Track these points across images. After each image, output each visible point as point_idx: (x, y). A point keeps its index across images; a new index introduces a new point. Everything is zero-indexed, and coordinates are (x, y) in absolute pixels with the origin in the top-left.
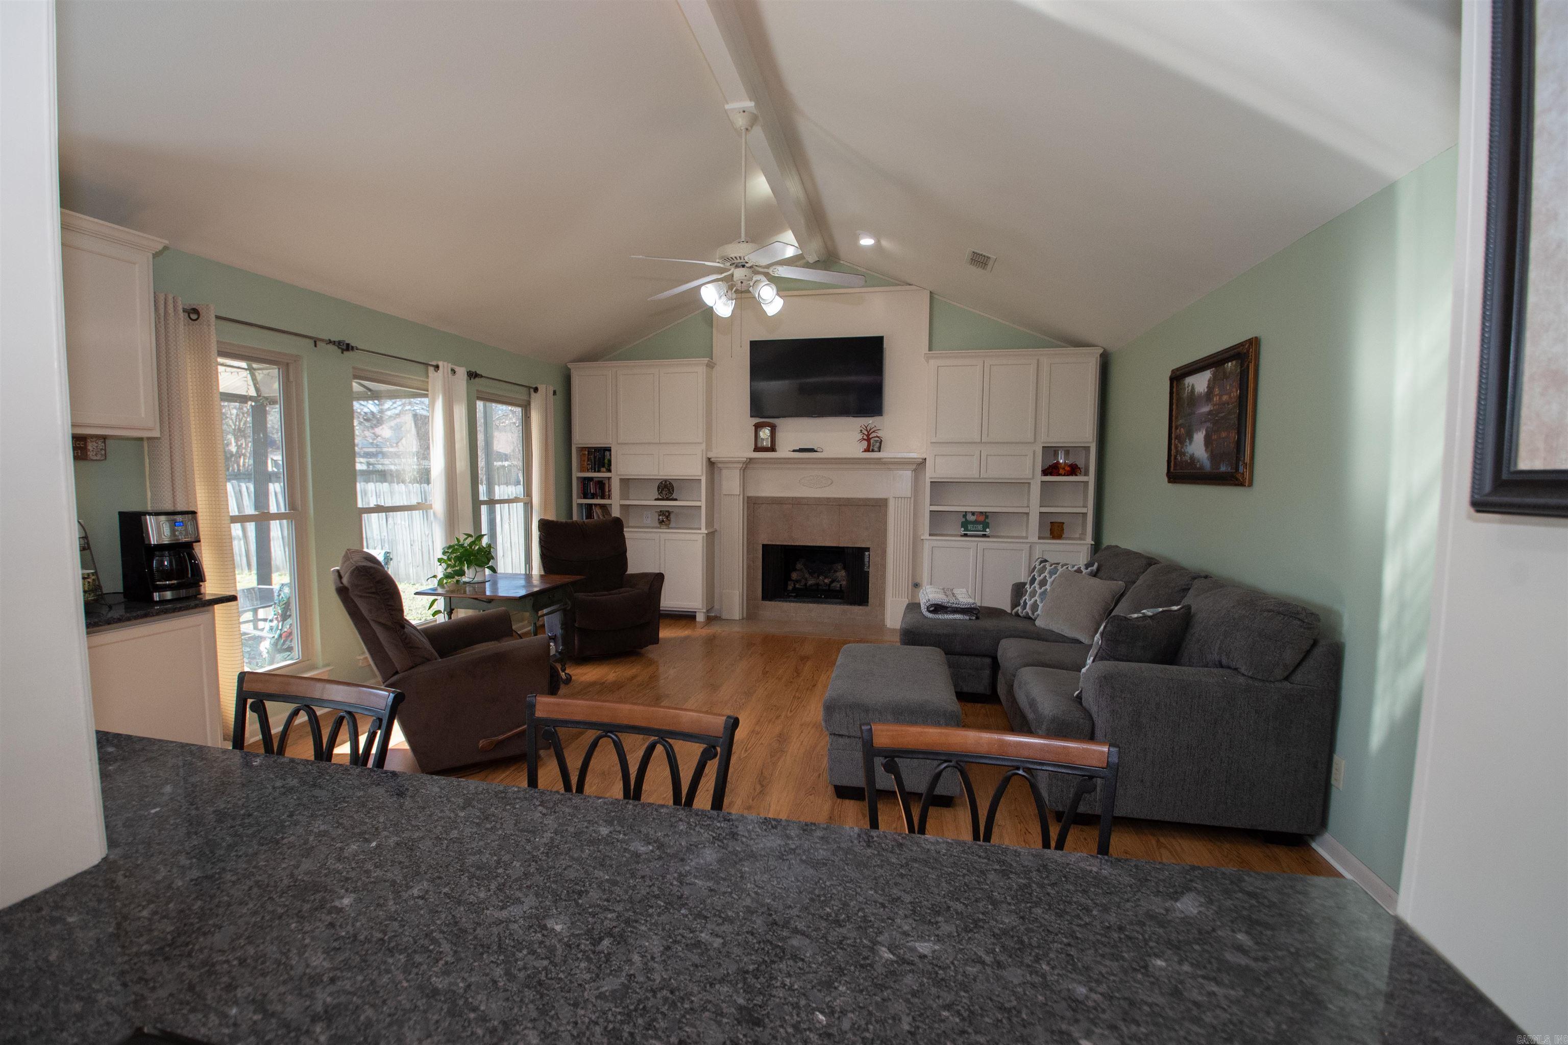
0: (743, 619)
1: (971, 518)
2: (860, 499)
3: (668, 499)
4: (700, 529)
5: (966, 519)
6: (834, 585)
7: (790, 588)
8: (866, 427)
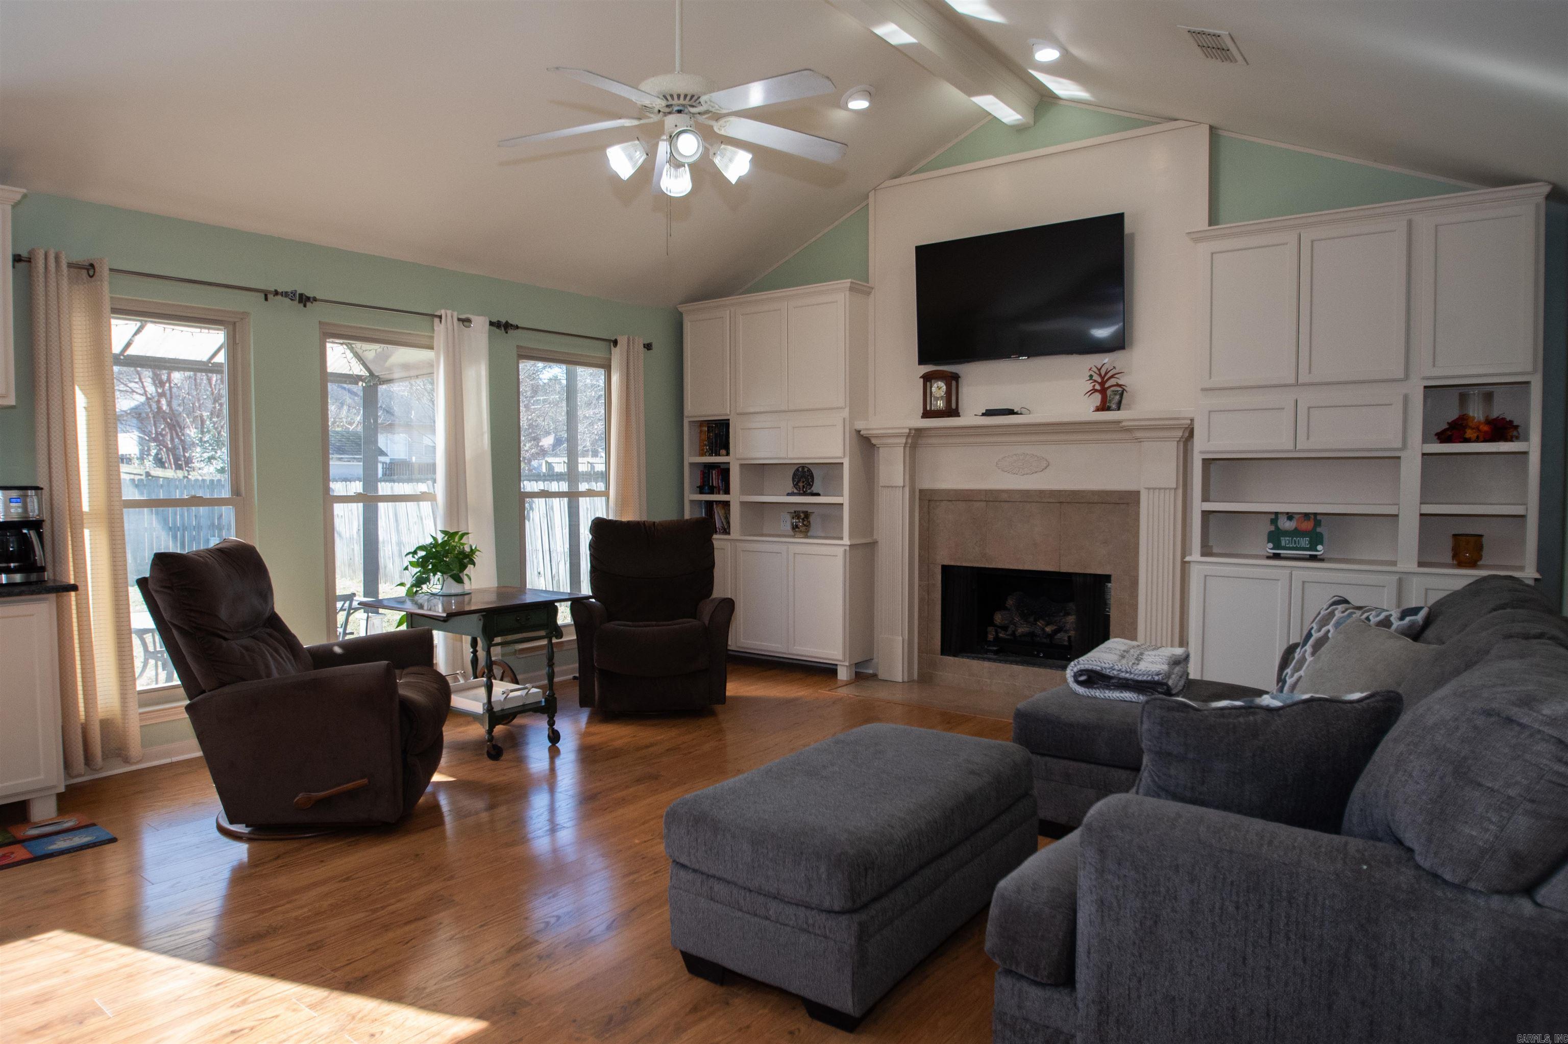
1: (1287, 525)
2: (1093, 493)
3: (805, 494)
4: (841, 538)
5: (1277, 527)
6: (1059, 636)
7: (991, 637)
8: (1099, 370)
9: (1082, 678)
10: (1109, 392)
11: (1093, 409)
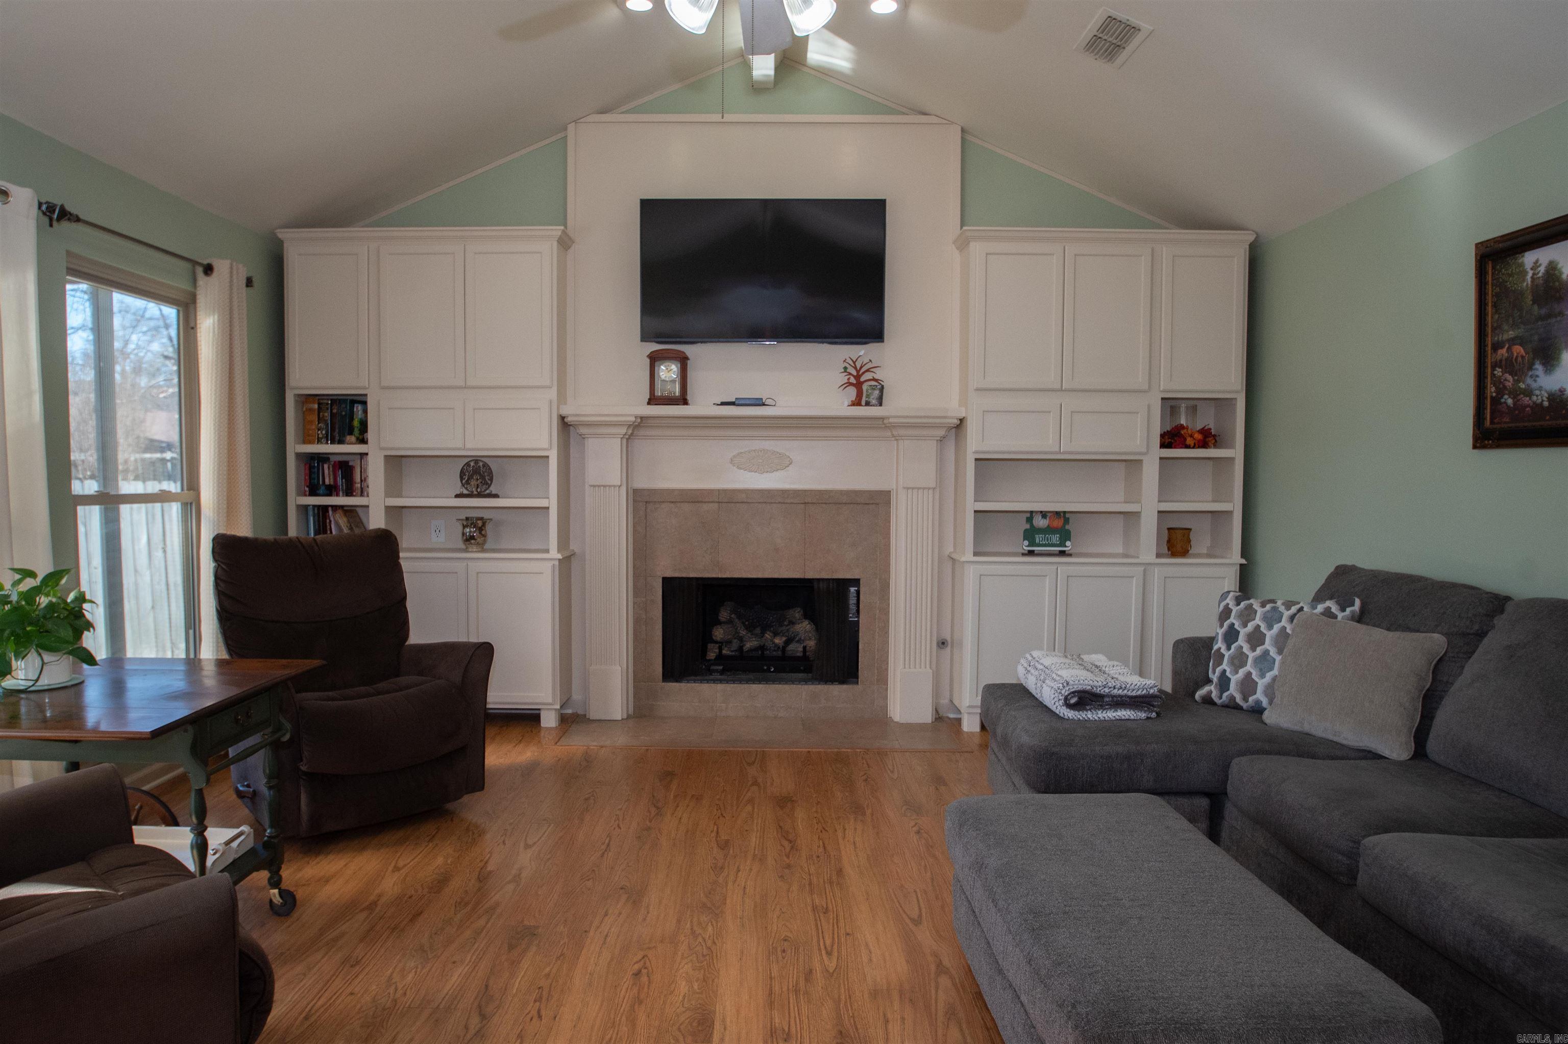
0: (629, 717)
1: (1040, 522)
2: (842, 492)
3: (480, 495)
4: (547, 551)
5: (1032, 525)
6: (792, 647)
7: (712, 655)
8: (854, 363)
9: (1073, 701)
10: (865, 387)
11: (846, 403)
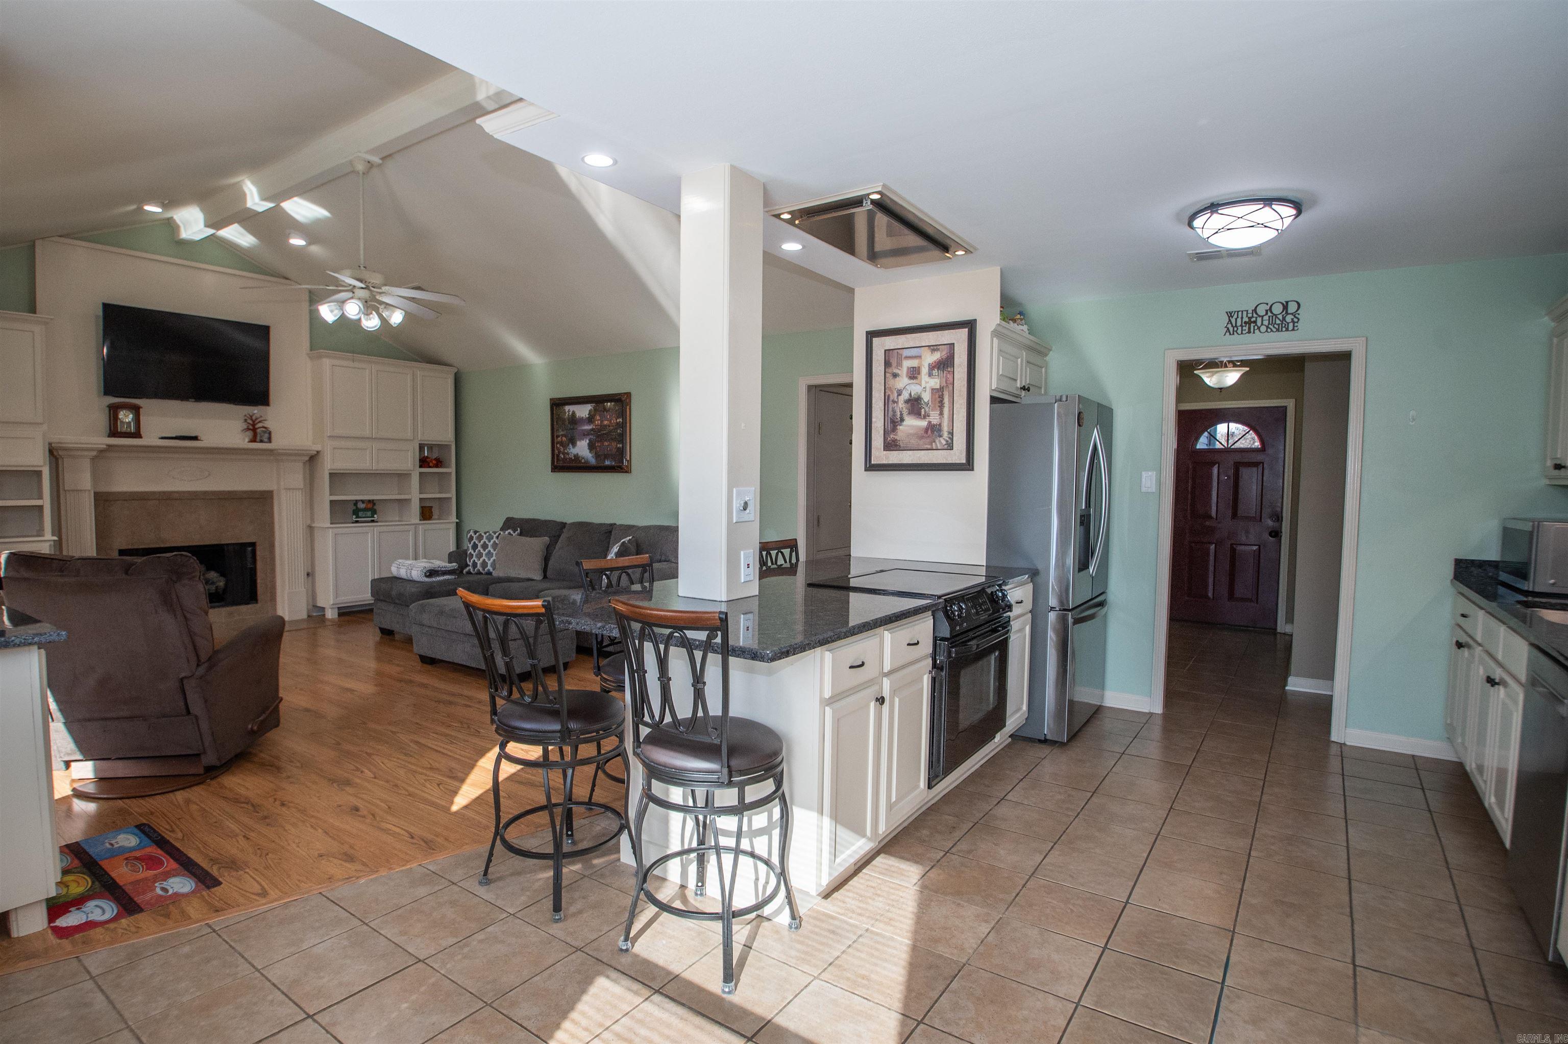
1: (361, 506)
2: (242, 492)
4: (44, 535)
5: (356, 507)
8: (251, 417)
10: (258, 431)
11: (247, 440)
